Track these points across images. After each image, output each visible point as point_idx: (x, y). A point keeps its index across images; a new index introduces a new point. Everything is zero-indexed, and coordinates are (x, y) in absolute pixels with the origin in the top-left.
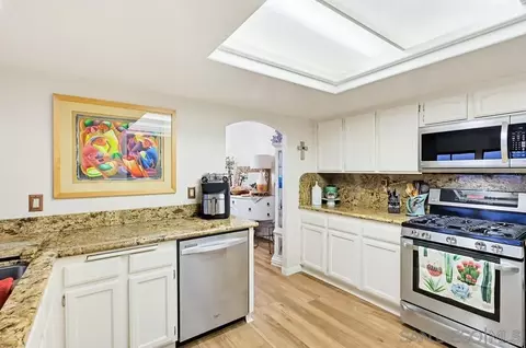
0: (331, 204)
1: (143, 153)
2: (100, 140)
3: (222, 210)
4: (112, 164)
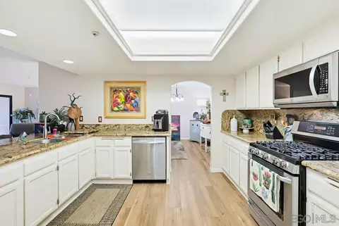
0: (246, 131)
1: (133, 101)
2: (118, 97)
3: (160, 127)
4: (122, 106)
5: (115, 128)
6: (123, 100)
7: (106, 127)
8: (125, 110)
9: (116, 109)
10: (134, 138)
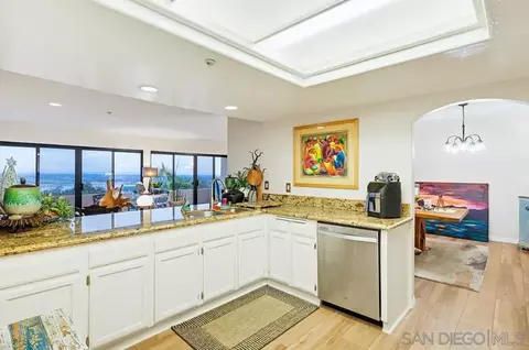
1: (335, 157)
2: (311, 151)
3: (378, 210)
4: (318, 166)
5: (307, 203)
6: (320, 157)
7: (296, 201)
8: (323, 173)
9: (309, 171)
10: (320, 225)
